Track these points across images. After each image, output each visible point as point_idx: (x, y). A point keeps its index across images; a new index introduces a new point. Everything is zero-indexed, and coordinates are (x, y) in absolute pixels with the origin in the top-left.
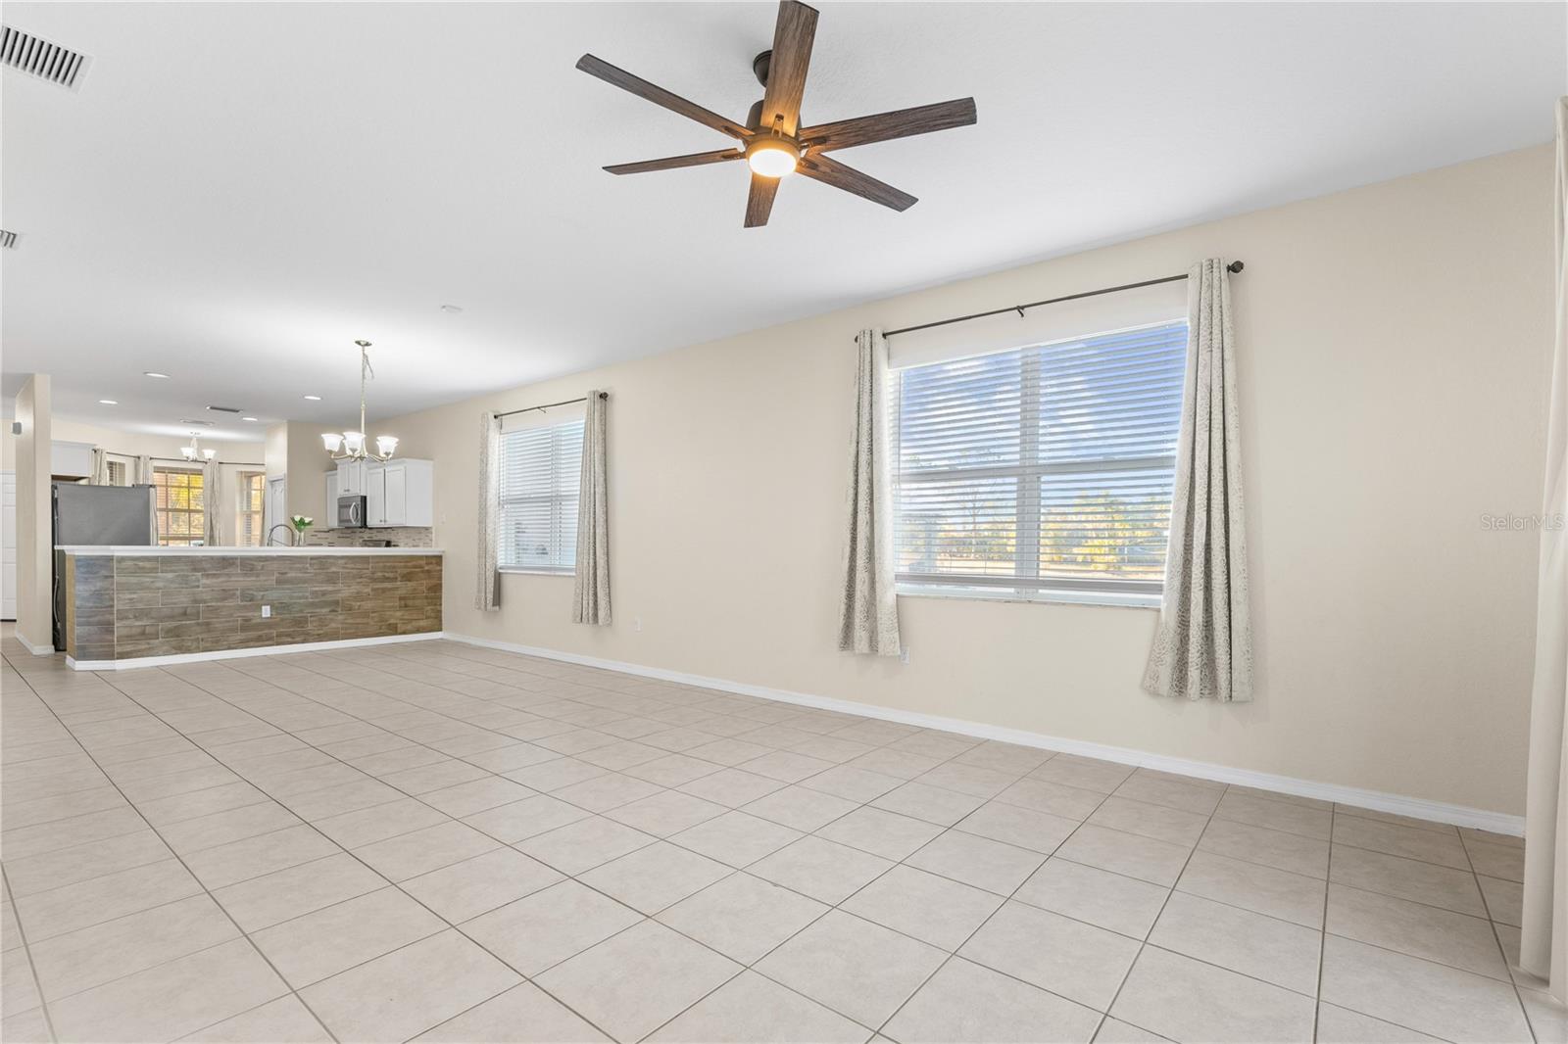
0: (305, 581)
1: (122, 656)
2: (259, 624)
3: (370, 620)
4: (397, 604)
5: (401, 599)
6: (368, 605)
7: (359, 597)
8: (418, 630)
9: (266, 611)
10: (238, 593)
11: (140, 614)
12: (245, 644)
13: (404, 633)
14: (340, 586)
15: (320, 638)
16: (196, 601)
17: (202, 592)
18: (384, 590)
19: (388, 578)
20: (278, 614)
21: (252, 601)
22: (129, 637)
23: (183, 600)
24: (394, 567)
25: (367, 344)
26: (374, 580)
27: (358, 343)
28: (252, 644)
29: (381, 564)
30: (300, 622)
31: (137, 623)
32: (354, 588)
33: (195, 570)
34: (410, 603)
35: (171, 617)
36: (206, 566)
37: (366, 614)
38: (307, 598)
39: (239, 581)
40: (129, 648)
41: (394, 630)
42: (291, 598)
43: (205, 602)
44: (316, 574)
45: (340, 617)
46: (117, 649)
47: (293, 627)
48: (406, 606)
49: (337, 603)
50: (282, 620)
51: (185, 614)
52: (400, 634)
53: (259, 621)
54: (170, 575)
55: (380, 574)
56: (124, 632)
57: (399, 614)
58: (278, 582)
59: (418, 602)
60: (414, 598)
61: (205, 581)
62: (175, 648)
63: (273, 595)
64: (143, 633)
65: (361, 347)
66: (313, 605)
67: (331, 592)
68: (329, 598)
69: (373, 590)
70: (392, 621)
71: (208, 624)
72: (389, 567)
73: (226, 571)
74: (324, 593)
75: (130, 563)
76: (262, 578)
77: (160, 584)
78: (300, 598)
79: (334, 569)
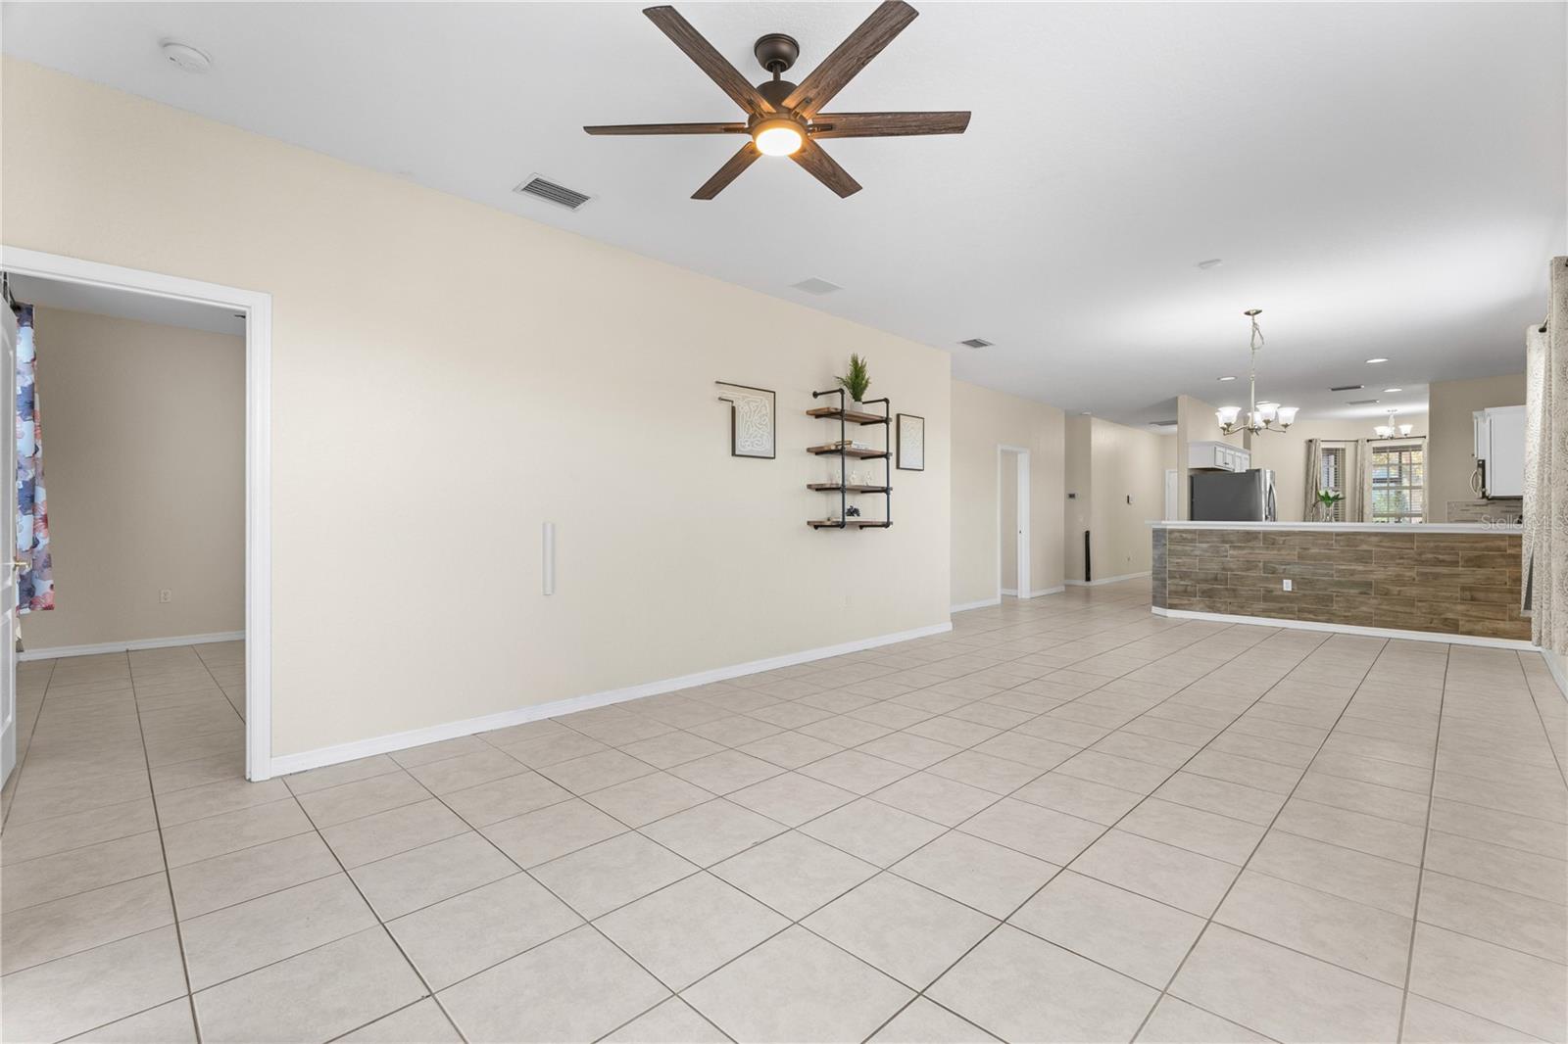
0: (1329, 558)
1: (1172, 607)
2: (1282, 596)
3: (1414, 610)
4: (1458, 595)
5: (1463, 589)
6: (1413, 591)
7: (1399, 580)
8: (1495, 634)
9: (1287, 585)
10: (1261, 565)
11: (1184, 576)
12: (1266, 613)
13: (1469, 633)
14: (1372, 567)
15: (1347, 621)
16: (1224, 569)
17: (1229, 561)
18: (1436, 576)
19: (1443, 561)
20: (1298, 589)
21: (1274, 573)
22: (1176, 592)
23: (1214, 567)
24: (1453, 549)
25: (1258, 312)
26: (1422, 563)
27: (1248, 313)
28: (1273, 614)
29: (1432, 544)
30: (1327, 600)
31: (1182, 583)
32: (1392, 570)
33: (1224, 542)
34: (1481, 595)
35: (1206, 581)
36: (1234, 538)
37: (1411, 602)
38: (1332, 576)
39: (1263, 555)
40: (1175, 601)
41: (1452, 627)
42: (1314, 574)
43: (1232, 570)
44: (1343, 552)
45: (1373, 601)
46: (1169, 601)
47: (1314, 603)
48: (1473, 599)
49: (1369, 584)
50: (1305, 595)
51: (1216, 579)
52: (1462, 633)
53: (1280, 593)
54: (1205, 545)
55: (1430, 556)
56: (1173, 588)
57: (1460, 608)
58: (1300, 557)
59: (1495, 596)
60: (1487, 590)
61: (1231, 552)
62: (1210, 607)
63: (1296, 569)
64: (1185, 591)
65: (1251, 317)
66: (1339, 584)
67: (1360, 572)
68: (1357, 578)
69: (1419, 574)
70: (1450, 615)
71: (1234, 590)
72: (1445, 548)
73: (1250, 544)
74: (1353, 573)
75: (1177, 534)
76: (1283, 552)
77: (1197, 553)
78: (1325, 575)
79: (1365, 547)
